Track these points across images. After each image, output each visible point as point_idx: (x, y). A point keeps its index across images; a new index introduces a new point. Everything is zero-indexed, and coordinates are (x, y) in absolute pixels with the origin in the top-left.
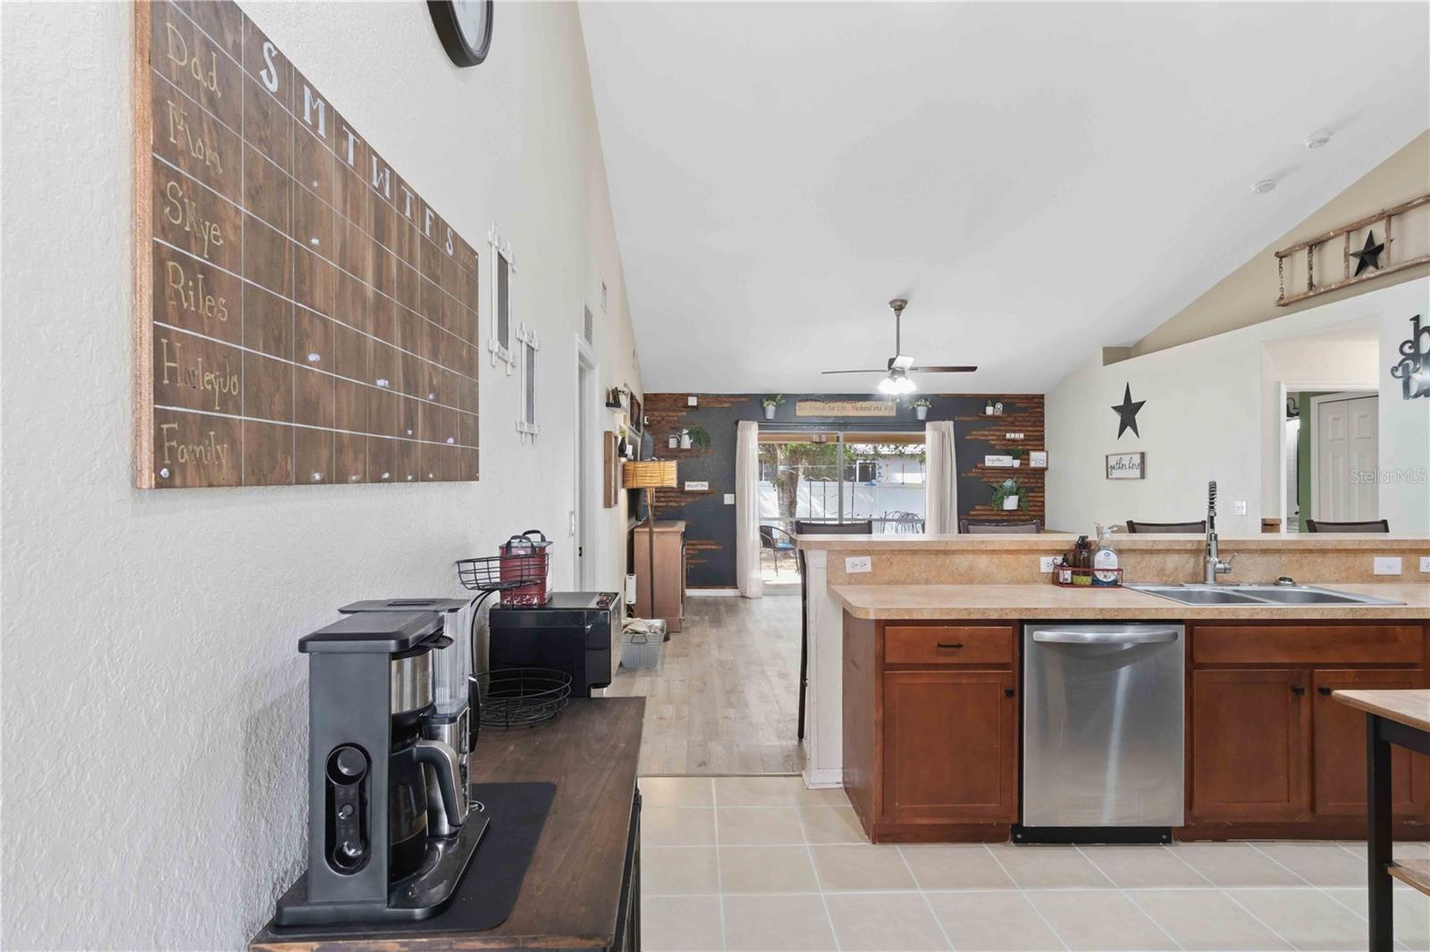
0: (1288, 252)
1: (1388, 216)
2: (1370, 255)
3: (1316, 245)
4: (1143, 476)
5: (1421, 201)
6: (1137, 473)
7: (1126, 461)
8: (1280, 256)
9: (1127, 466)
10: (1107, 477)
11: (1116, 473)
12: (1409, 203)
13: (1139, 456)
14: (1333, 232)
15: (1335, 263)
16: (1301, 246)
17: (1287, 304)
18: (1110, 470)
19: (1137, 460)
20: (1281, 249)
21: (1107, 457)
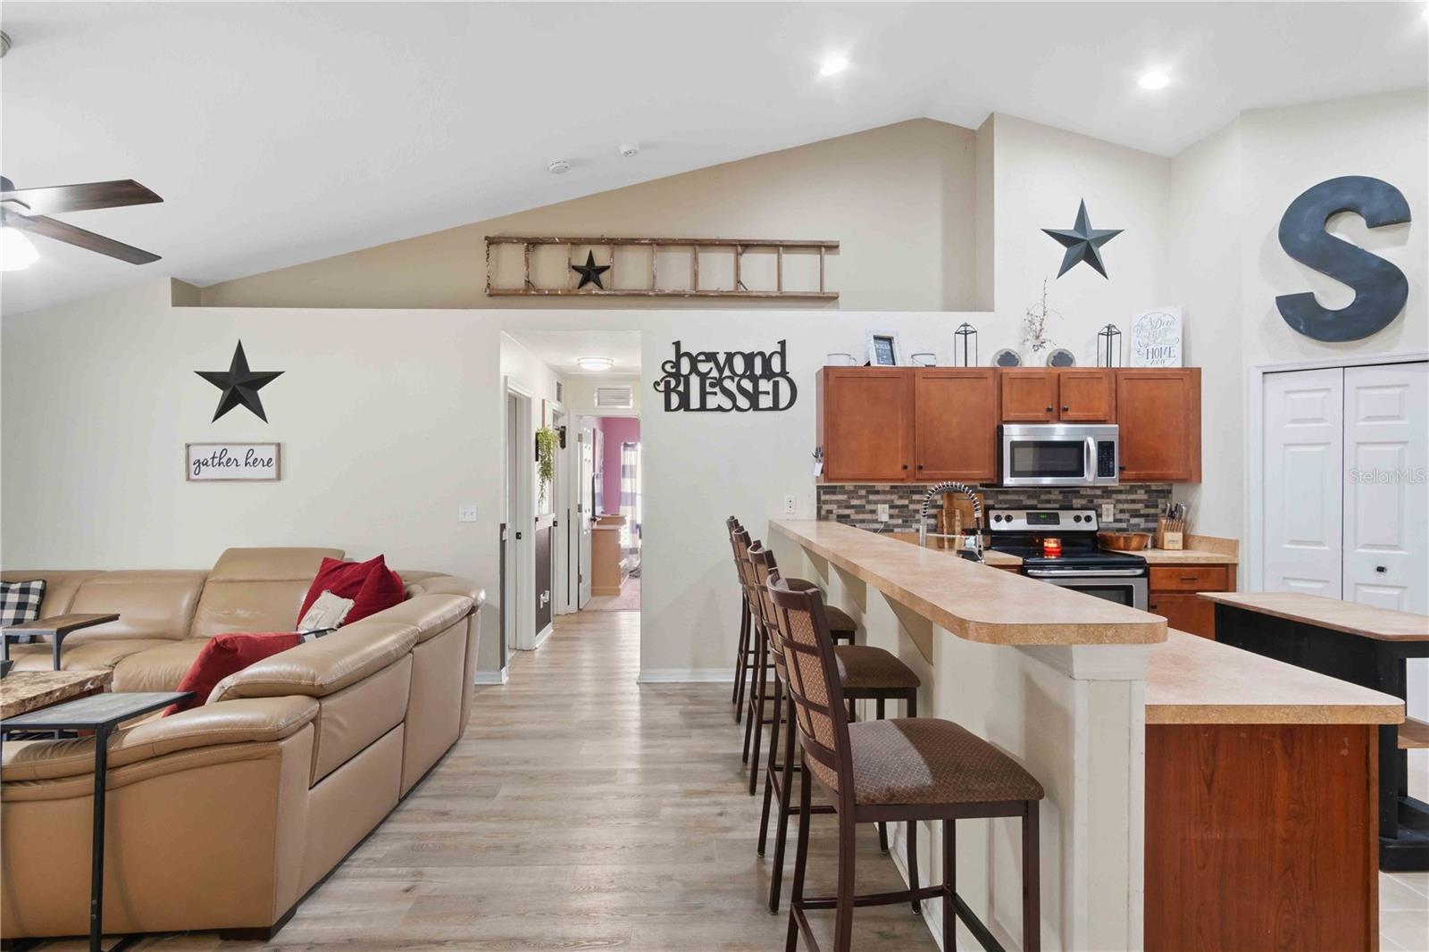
0: (496, 240)
1: (614, 243)
2: (591, 273)
3: (533, 243)
4: (279, 478)
5: (647, 241)
6: (271, 472)
7: (238, 453)
8: (492, 242)
9: (242, 461)
10: (188, 479)
11: (206, 472)
12: (637, 239)
13: (273, 449)
14: (559, 239)
15: (554, 268)
16: (520, 240)
17: (497, 295)
18: (193, 468)
19: (270, 452)
20: (491, 235)
21: (188, 446)
